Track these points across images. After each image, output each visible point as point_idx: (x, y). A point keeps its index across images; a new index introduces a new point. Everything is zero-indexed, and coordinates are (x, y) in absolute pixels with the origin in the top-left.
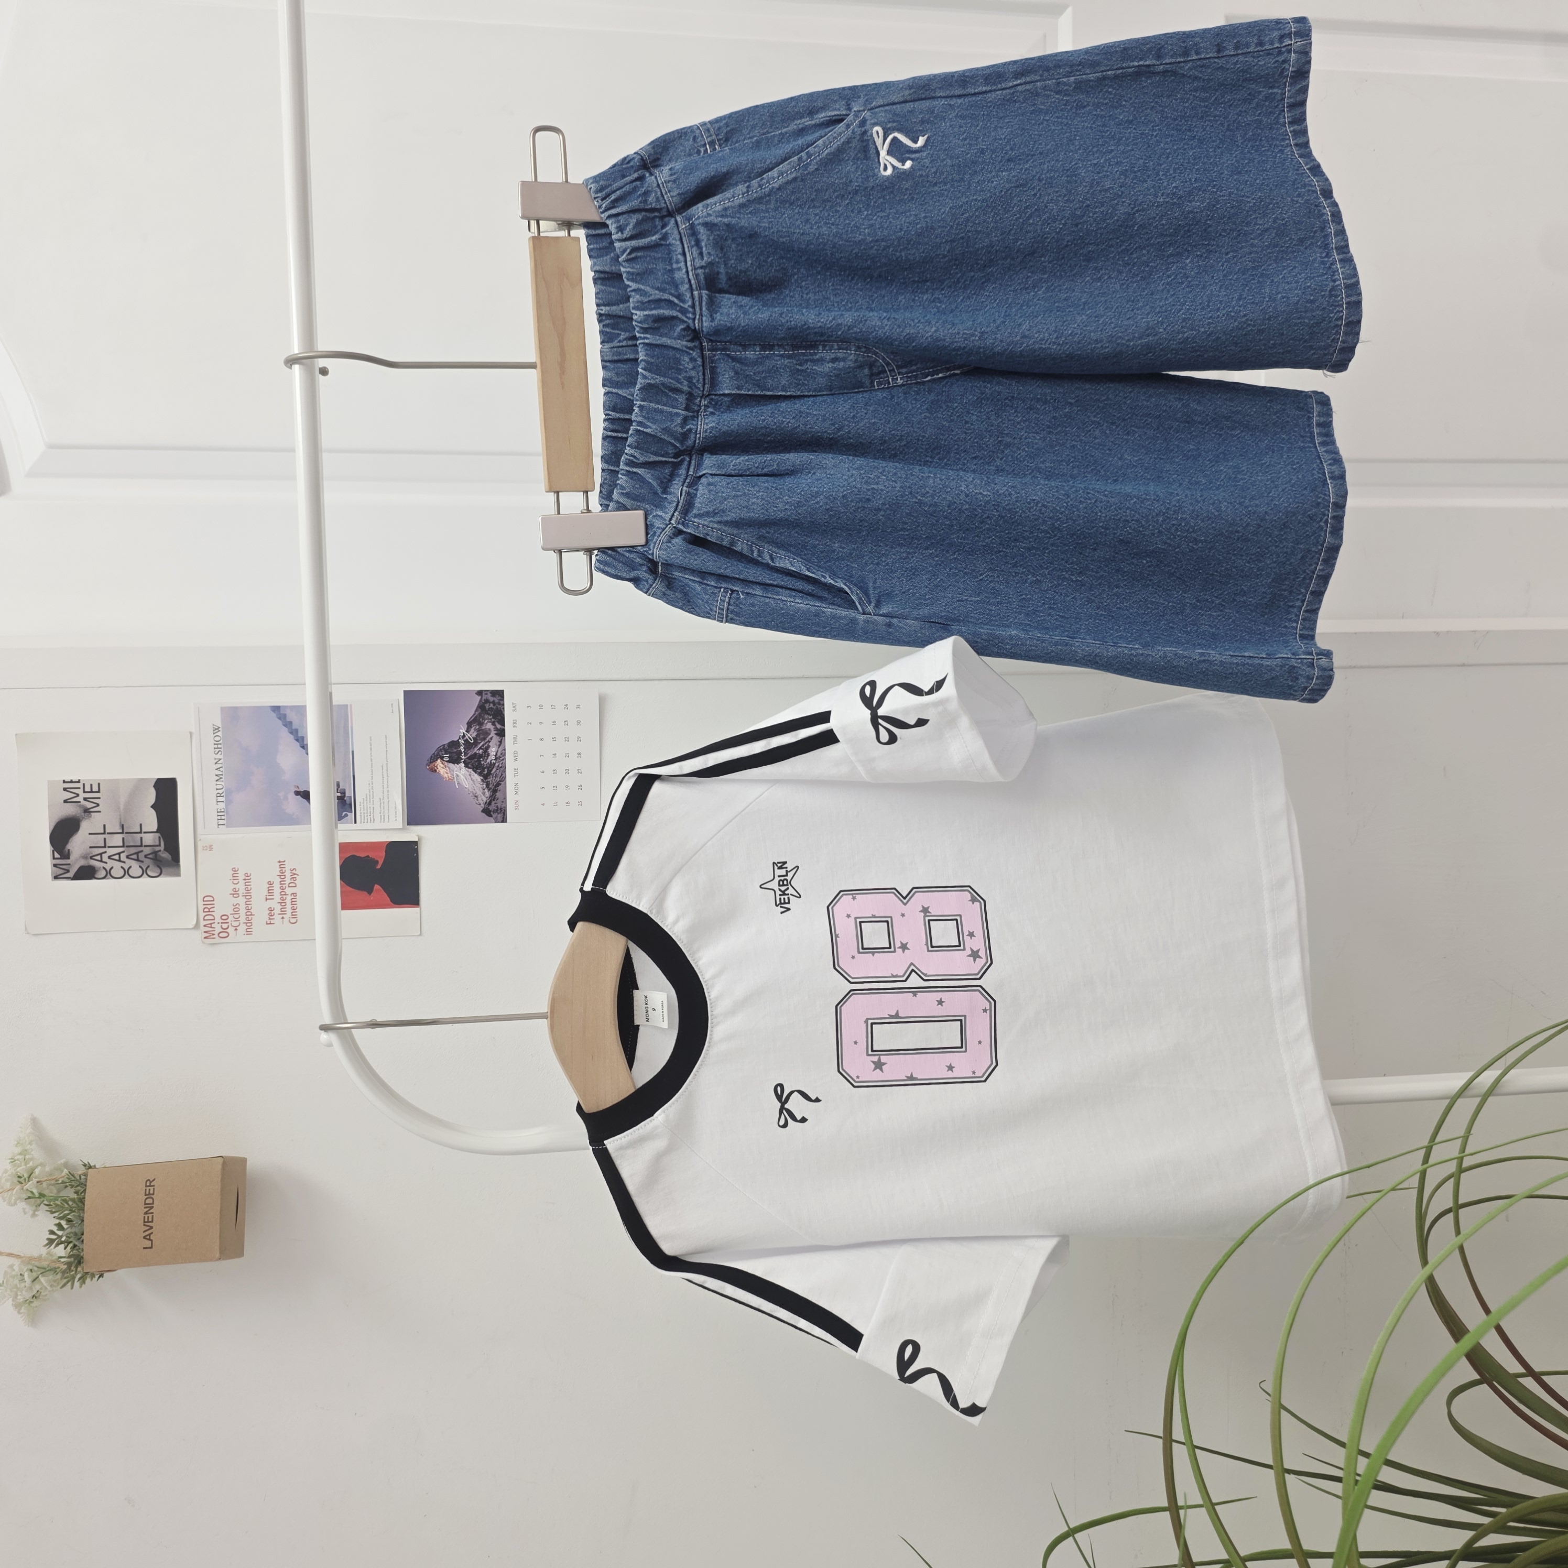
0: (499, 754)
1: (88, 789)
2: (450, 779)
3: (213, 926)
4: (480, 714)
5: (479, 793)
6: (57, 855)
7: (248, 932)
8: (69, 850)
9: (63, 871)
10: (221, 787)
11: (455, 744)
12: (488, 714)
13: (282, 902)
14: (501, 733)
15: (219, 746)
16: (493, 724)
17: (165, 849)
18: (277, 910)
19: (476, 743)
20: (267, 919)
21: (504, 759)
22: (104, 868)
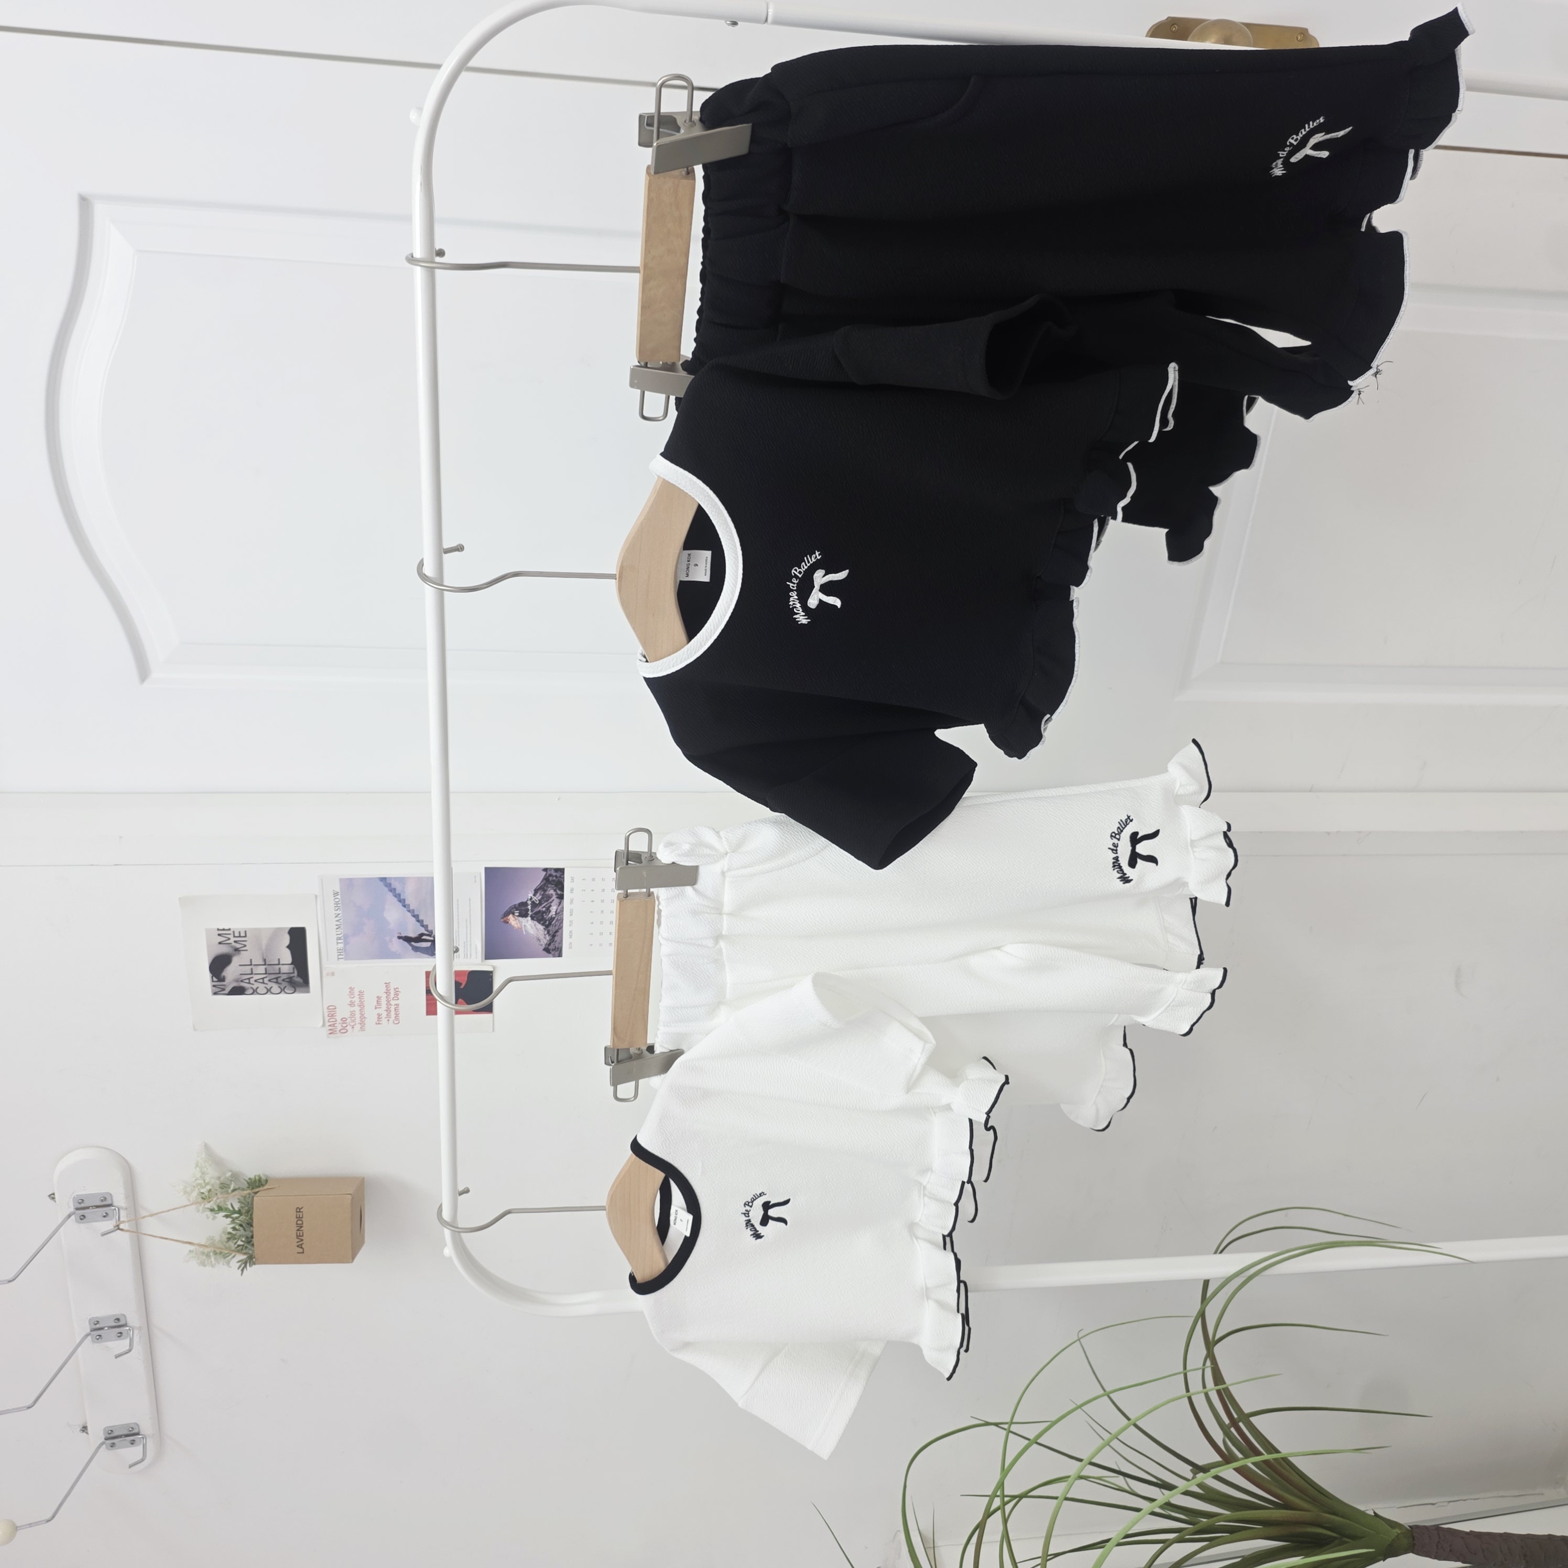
0: (558, 911)
1: (237, 934)
2: (518, 928)
3: (335, 1025)
4: (545, 884)
5: (542, 937)
6: (215, 979)
7: (362, 1029)
8: (224, 976)
9: (220, 990)
10: (340, 933)
11: (525, 904)
12: (553, 884)
13: (388, 1010)
14: (561, 897)
15: (339, 905)
16: (555, 891)
17: (298, 975)
18: (384, 1014)
19: (540, 903)
20: (376, 1020)
21: (563, 914)
22: (252, 988)
